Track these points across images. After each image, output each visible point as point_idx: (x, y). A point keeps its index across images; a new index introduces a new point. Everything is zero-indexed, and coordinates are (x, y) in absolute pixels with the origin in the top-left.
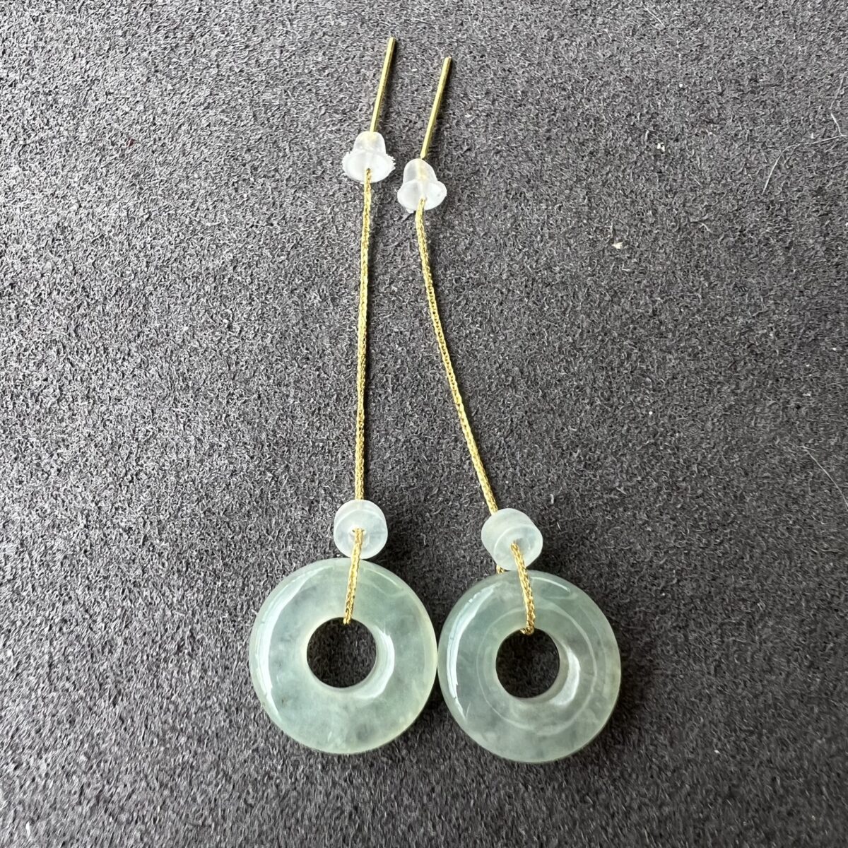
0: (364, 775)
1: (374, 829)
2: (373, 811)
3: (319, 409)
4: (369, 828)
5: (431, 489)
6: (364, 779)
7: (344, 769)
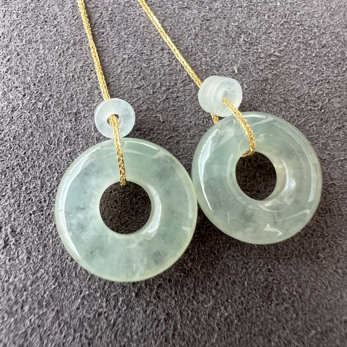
0: (167, 289)
1: (185, 325)
2: (181, 313)
3: (63, 52)
4: (181, 326)
5: (155, 85)
6: (168, 293)
7: (151, 290)
